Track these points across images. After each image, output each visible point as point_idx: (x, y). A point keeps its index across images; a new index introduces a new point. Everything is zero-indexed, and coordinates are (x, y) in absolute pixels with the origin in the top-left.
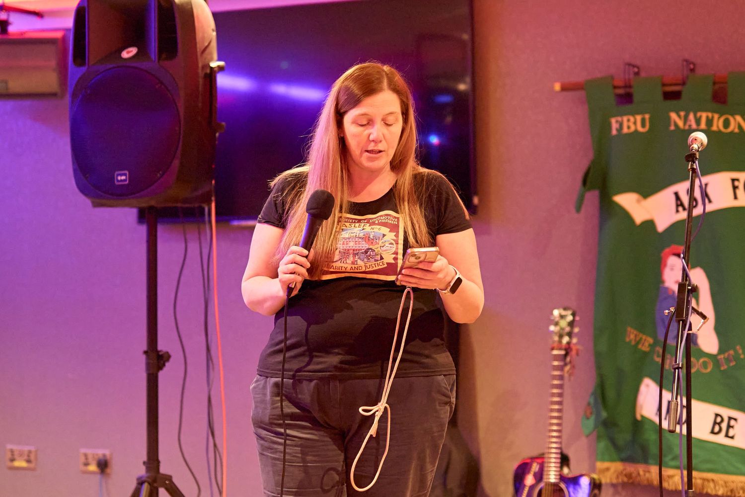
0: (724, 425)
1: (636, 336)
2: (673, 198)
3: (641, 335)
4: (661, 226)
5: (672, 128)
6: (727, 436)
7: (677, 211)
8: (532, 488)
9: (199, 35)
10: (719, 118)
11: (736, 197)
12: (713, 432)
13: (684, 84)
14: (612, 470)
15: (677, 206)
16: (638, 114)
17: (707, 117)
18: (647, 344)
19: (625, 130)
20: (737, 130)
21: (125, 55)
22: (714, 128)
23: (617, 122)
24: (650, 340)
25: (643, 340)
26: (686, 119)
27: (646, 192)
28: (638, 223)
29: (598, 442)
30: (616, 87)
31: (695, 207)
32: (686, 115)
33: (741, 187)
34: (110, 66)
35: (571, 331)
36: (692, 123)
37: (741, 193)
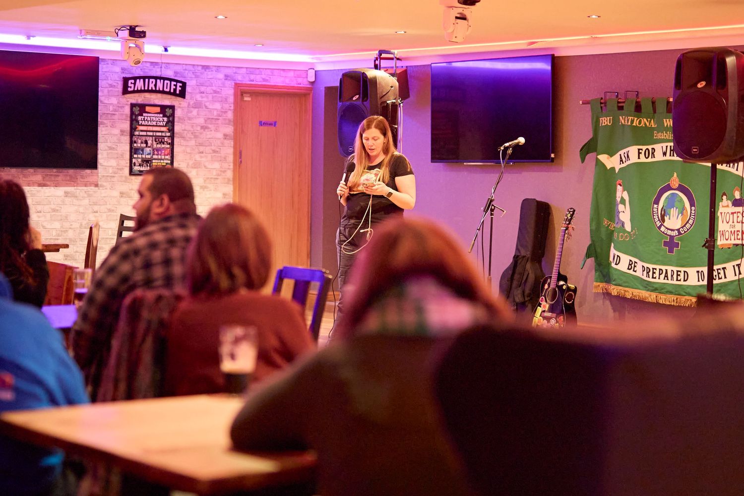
0: (633, 266)
1: (607, 222)
2: (619, 157)
3: (610, 222)
4: (616, 170)
5: (620, 124)
6: (634, 271)
7: (620, 164)
8: (547, 289)
9: (379, 91)
10: (637, 120)
11: (639, 158)
12: (628, 269)
13: (625, 102)
14: (601, 286)
15: (621, 161)
16: (608, 116)
17: (632, 119)
19: (603, 125)
20: (644, 126)
21: (354, 99)
22: (634, 124)
23: (601, 120)
26: (625, 120)
27: (610, 155)
28: (608, 169)
29: (596, 273)
30: (601, 103)
31: (625, 162)
32: (625, 118)
33: (643, 153)
34: (348, 103)
35: (571, 219)
36: (626, 122)
37: (642, 156)
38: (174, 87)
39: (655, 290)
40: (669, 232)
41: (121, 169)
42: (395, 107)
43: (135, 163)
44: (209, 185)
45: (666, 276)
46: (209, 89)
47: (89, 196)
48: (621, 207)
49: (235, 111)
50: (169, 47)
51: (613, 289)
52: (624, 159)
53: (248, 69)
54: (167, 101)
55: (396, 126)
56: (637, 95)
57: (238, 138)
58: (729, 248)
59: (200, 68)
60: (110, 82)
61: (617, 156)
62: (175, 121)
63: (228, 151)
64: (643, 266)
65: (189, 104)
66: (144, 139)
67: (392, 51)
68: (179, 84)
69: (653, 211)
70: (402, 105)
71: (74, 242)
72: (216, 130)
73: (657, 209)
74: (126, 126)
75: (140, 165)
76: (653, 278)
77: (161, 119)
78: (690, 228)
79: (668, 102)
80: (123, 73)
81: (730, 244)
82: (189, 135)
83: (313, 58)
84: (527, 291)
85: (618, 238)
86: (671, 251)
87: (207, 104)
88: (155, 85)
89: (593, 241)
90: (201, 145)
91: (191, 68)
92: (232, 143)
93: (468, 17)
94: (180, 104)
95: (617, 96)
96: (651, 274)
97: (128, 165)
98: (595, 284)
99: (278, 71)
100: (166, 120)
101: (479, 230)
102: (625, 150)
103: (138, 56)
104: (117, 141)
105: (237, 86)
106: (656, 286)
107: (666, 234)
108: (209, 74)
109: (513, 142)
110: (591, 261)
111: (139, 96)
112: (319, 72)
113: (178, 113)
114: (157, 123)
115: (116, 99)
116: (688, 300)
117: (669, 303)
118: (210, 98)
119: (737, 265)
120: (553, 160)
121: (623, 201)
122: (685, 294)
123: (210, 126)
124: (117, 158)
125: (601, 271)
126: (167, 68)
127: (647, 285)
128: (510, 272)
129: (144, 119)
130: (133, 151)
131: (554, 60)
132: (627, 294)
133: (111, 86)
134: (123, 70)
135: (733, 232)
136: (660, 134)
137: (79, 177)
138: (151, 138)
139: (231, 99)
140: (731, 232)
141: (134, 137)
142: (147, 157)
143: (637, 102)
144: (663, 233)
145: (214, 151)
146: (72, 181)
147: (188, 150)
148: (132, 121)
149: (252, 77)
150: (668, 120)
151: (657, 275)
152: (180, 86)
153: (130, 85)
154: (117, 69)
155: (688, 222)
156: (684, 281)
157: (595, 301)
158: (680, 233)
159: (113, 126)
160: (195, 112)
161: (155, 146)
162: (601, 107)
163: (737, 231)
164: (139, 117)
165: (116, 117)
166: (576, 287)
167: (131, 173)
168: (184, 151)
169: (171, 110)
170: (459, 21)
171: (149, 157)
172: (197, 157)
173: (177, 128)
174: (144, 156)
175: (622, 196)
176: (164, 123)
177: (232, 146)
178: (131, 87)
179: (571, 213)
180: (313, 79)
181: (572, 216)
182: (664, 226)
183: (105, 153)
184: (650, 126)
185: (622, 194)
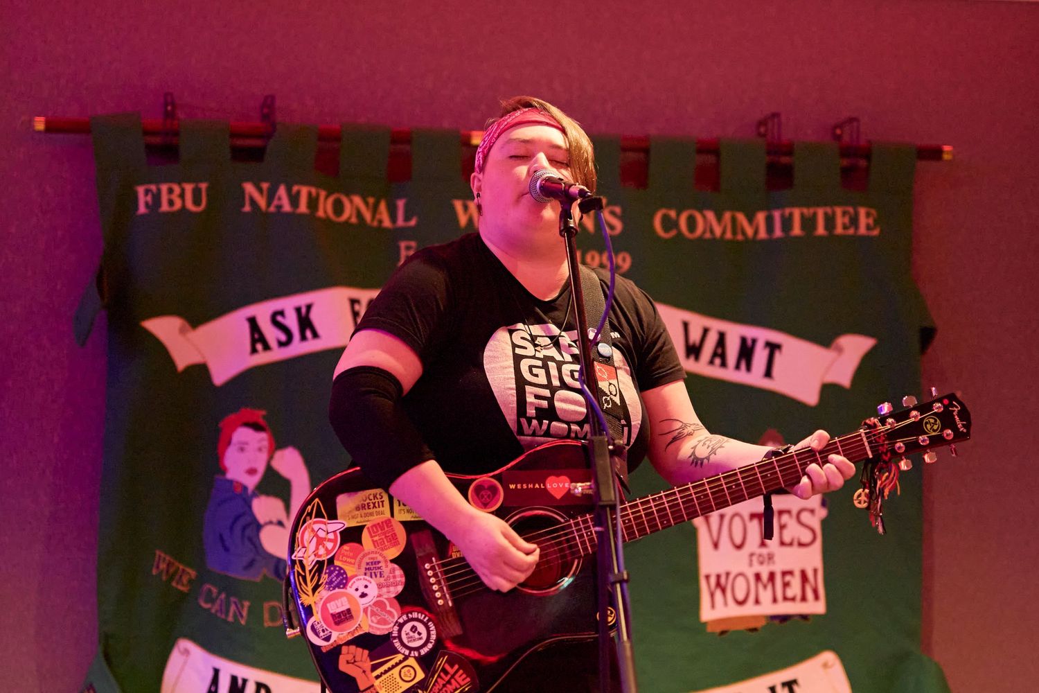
1: (169, 565)
2: (246, 327)
3: (177, 564)
4: (220, 376)
5: (247, 208)
7: (254, 351)
10: (327, 197)
13: (267, 136)
15: (254, 342)
16: (189, 181)
17: (310, 194)
18: (185, 580)
19: (164, 208)
20: (354, 220)
22: (321, 213)
23: (147, 192)
24: (193, 573)
25: (180, 572)
26: (271, 196)
27: (196, 317)
28: (181, 368)
31: (283, 344)
32: (274, 189)
36: (280, 202)
48: (265, 508)
52: (272, 334)
58: (755, 630)
61: (233, 326)
81: (755, 618)
102: (287, 302)
119: (784, 684)
121: (275, 485)
135: (765, 577)
140: (758, 577)
163: (784, 573)
184: (375, 224)
185: (271, 458)
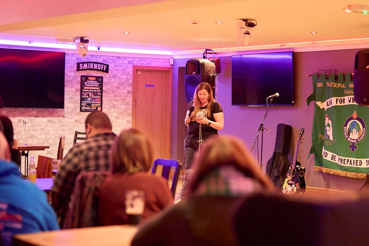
0: (334, 158)
2: (327, 103)
3: (322, 136)
4: (326, 110)
5: (327, 86)
6: (334, 160)
7: (327, 106)
8: (290, 170)
9: (206, 69)
10: (336, 84)
11: (337, 103)
12: (331, 159)
13: (329, 75)
14: (317, 168)
15: (327, 105)
16: (321, 82)
17: (333, 84)
19: (319, 86)
21: (193, 73)
22: (334, 86)
23: (318, 84)
27: (322, 102)
28: (321, 109)
29: (315, 161)
30: (318, 76)
31: (330, 105)
32: (329, 83)
33: (339, 101)
34: (190, 76)
35: (302, 134)
36: (330, 85)
37: (338, 102)
38: (103, 67)
39: (345, 170)
40: (352, 141)
41: (76, 108)
42: (214, 77)
43: (83, 105)
44: (120, 117)
45: (351, 163)
46: (120, 68)
47: (60, 122)
48: (328, 128)
49: (133, 79)
50: (101, 47)
51: (324, 169)
52: (329, 104)
53: (140, 58)
54: (99, 74)
55: (214, 87)
56: (336, 72)
57: (135, 93)
59: (116, 58)
60: (71, 65)
61: (325, 103)
62: (103, 84)
63: (130, 99)
64: (339, 158)
65: (110, 76)
66: (87, 94)
67: (212, 49)
68: (105, 66)
69: (344, 130)
70: (217, 76)
71: (52, 145)
72: (124, 89)
73: (346, 129)
74: (79, 87)
75: (85, 107)
76: (344, 164)
77: (96, 83)
78: (362, 139)
79: (351, 75)
80: (77, 60)
82: (110, 91)
83: (172, 53)
84: (280, 170)
85: (326, 143)
86: (353, 150)
87: (119, 76)
88: (93, 67)
89: (313, 145)
90: (116, 96)
91: (111, 58)
92: (132, 95)
93: (250, 33)
94: (106, 76)
95: (326, 72)
96: (343, 162)
97: (80, 106)
98: (314, 166)
99: (155, 59)
100: (99, 84)
101: (256, 140)
102: (330, 99)
103: (85, 52)
104: (74, 94)
105: (134, 67)
106: (346, 168)
107: (351, 142)
108: (120, 61)
109: (273, 95)
110: (312, 155)
111: (85, 72)
112: (175, 60)
113: (105, 80)
114: (94, 85)
115: (73, 73)
116: (362, 175)
117: (352, 177)
118: (121, 73)
120: (293, 104)
121: (329, 125)
122: (360, 172)
123: (120, 87)
124: (74, 103)
125: (317, 161)
126: (99, 58)
127: (341, 167)
128: (272, 161)
129: (88, 83)
130: (82, 99)
131: (294, 54)
132: (331, 172)
133: (71, 67)
134: (77, 59)
136: (347, 91)
137: (55, 112)
138: (91, 93)
139: (131, 73)
141: (82, 92)
142: (89, 102)
143: (335, 75)
144: (349, 141)
145: (123, 100)
146: (51, 115)
147: (110, 99)
148: (81, 84)
149: (142, 62)
150: (351, 84)
151: (346, 162)
152: (106, 67)
153: (80, 66)
154: (74, 58)
155: (361, 136)
156: (360, 165)
157: (315, 175)
158: (357, 141)
159: (72, 87)
160: (113, 80)
161: (93, 97)
162: (318, 78)
164: (85, 82)
165: (73, 82)
166: (305, 169)
167: (81, 110)
168: (108, 100)
169: (101, 79)
170: (246, 35)
171: (90, 102)
172: (114, 102)
173: (104, 88)
174: (87, 102)
175: (328, 123)
176: (98, 85)
177: (132, 97)
178: (81, 67)
179: (303, 131)
180: (172, 64)
181: (303, 132)
182: (349, 138)
183: (68, 100)
184: (342, 87)
185: (328, 121)
